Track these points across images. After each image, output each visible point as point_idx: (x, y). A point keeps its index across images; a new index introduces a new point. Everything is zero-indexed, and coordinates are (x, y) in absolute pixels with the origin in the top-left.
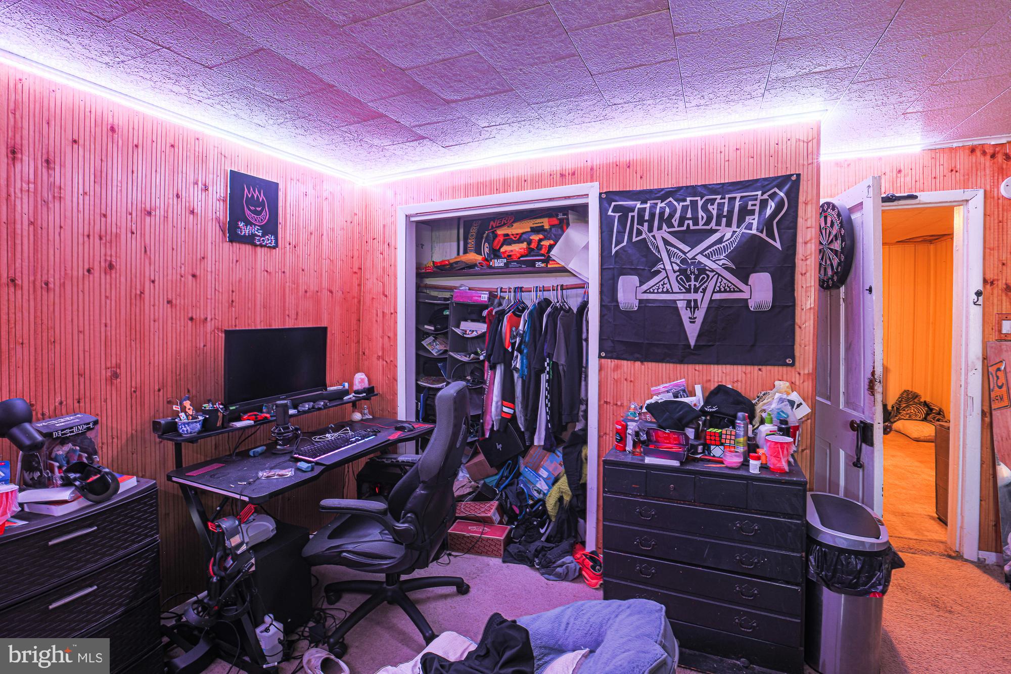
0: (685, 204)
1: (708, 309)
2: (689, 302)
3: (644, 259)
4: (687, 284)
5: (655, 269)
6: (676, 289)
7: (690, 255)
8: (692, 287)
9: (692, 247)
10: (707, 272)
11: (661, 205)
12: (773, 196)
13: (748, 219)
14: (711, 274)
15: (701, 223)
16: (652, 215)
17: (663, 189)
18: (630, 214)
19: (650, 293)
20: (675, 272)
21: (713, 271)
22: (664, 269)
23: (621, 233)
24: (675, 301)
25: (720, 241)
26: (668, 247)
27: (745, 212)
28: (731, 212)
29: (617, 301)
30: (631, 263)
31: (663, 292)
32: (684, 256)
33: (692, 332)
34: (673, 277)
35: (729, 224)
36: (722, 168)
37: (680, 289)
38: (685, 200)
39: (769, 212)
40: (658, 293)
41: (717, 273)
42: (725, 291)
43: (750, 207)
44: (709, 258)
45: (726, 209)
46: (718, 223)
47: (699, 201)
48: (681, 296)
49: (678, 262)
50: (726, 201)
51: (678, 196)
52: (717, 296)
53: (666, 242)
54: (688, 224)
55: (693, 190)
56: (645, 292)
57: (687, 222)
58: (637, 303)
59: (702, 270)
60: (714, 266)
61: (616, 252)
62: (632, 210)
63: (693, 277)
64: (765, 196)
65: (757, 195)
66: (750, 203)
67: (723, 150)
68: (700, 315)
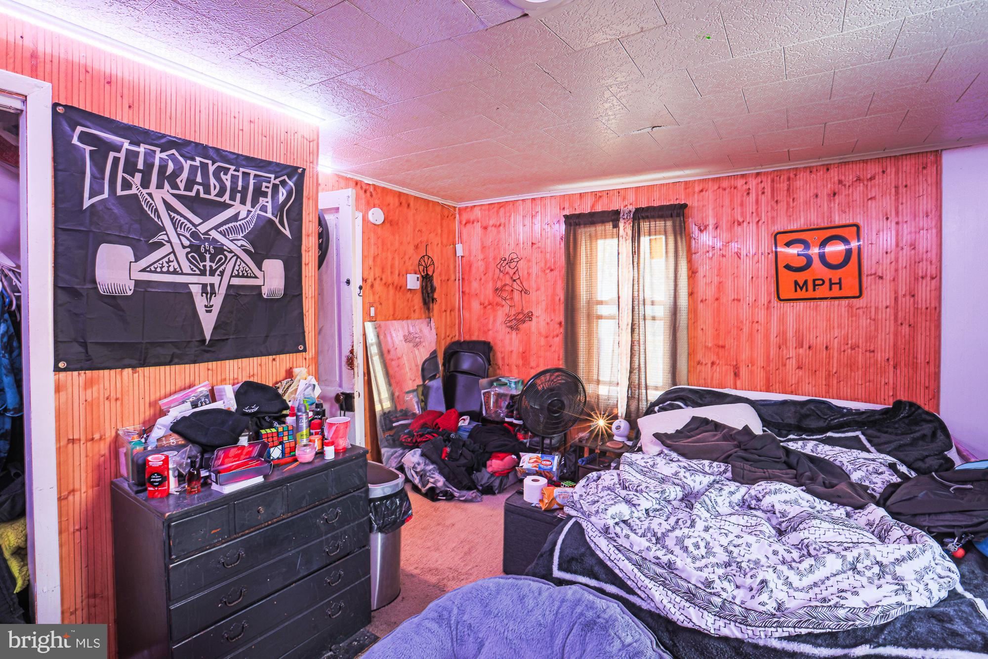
0: (193, 163)
1: (226, 296)
2: (204, 286)
3: (136, 226)
4: (201, 264)
5: (155, 239)
6: (186, 269)
7: (203, 229)
8: (208, 268)
9: (205, 219)
10: (225, 253)
11: (159, 155)
12: (283, 183)
13: (262, 200)
14: (229, 255)
15: (214, 192)
16: (149, 166)
17: (164, 136)
18: (112, 155)
19: (151, 271)
20: (184, 247)
21: (231, 252)
22: (169, 242)
23: (98, 178)
24: (186, 285)
25: (235, 218)
26: (171, 213)
27: (259, 193)
28: (245, 188)
29: (94, 281)
30: (120, 228)
31: (168, 272)
32: (194, 229)
33: (208, 322)
34: (181, 254)
35: (243, 202)
36: (236, 136)
37: (192, 269)
38: (193, 159)
39: (281, 198)
40: (162, 272)
41: (236, 255)
42: (243, 276)
43: (263, 189)
44: (224, 236)
45: (240, 183)
46: (233, 198)
47: (210, 165)
48: (194, 279)
49: (188, 235)
50: (240, 174)
51: (185, 150)
52: (236, 281)
53: (169, 207)
54: (198, 191)
55: (203, 150)
56: (144, 270)
57: (196, 187)
58: (132, 285)
59: (220, 250)
60: (232, 246)
61: (92, 206)
62: (118, 149)
63: (208, 256)
64: (277, 182)
65: (270, 178)
66: (264, 184)
67: (237, 116)
68: (217, 302)
